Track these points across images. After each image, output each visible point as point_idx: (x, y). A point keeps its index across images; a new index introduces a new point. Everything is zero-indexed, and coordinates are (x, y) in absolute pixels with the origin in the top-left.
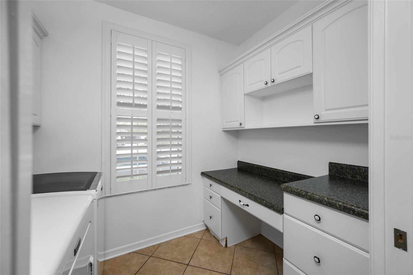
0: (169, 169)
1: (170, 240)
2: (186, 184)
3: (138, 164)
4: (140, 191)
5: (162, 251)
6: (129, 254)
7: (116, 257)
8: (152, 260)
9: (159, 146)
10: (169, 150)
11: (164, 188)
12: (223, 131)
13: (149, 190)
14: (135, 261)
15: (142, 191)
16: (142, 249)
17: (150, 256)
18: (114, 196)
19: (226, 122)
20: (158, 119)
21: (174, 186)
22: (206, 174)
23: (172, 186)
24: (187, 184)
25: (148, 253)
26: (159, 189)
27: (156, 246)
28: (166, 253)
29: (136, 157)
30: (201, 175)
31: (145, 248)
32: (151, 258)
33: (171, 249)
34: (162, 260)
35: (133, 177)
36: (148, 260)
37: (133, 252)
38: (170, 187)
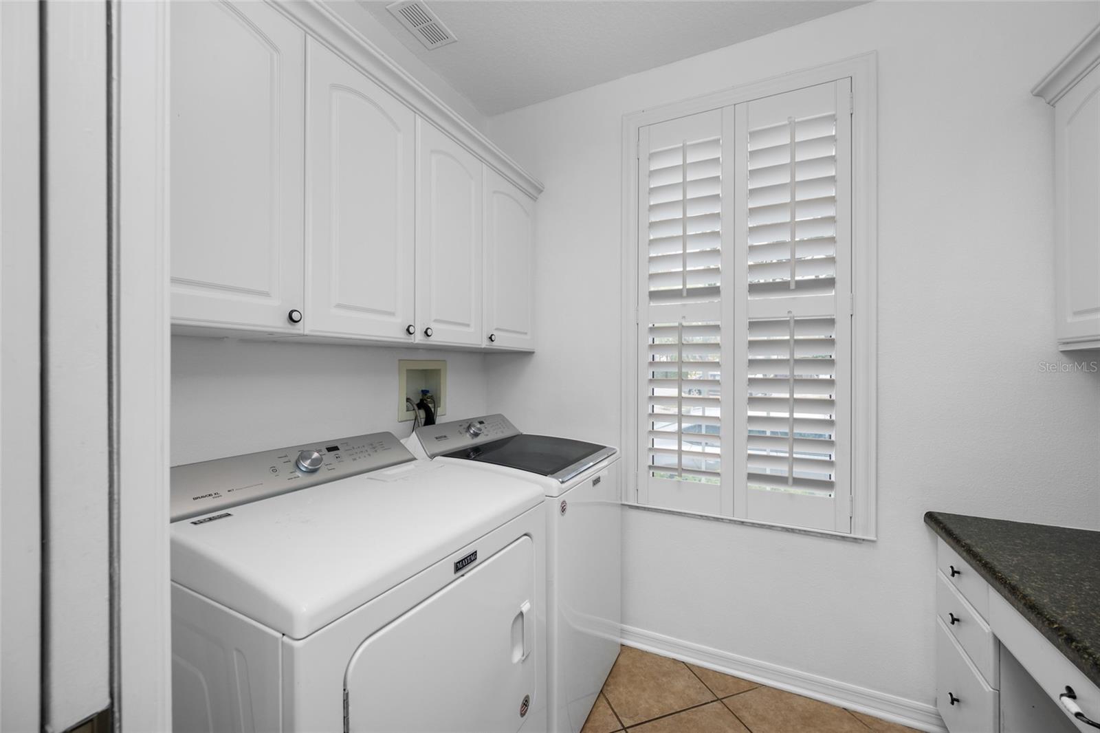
0: (786, 475)
1: (792, 693)
2: (852, 535)
3: (703, 444)
4: (701, 516)
5: (754, 707)
6: (673, 662)
7: (646, 652)
8: (717, 710)
9: (753, 401)
10: (786, 415)
11: (771, 527)
12: (1062, 352)
13: (726, 519)
14: (679, 684)
15: (706, 516)
16: (706, 669)
17: (718, 699)
18: (645, 509)
19: (1076, 313)
20: (749, 322)
21: (805, 531)
22: (941, 523)
23: (800, 530)
24: (856, 539)
25: (717, 688)
26: (753, 525)
27: (743, 683)
28: (764, 719)
29: (700, 426)
30: (925, 521)
31: (713, 671)
32: (717, 705)
33: (781, 718)
34: (743, 728)
35: (683, 475)
36: (708, 703)
37: (683, 662)
38: (792, 531)
